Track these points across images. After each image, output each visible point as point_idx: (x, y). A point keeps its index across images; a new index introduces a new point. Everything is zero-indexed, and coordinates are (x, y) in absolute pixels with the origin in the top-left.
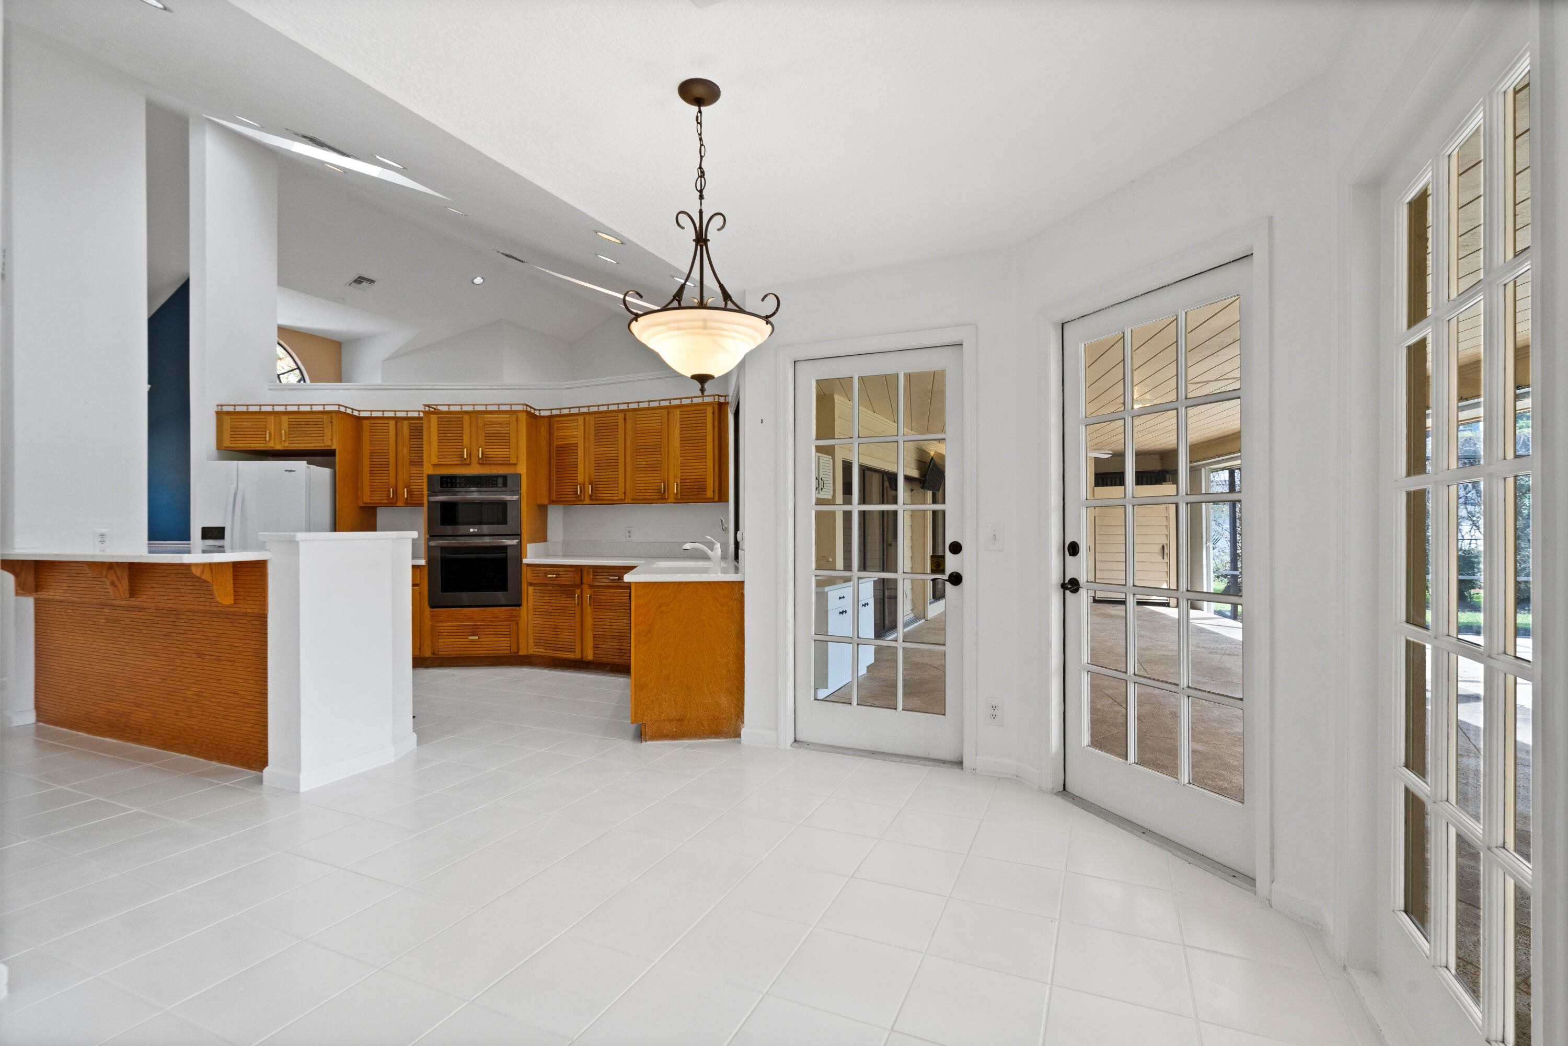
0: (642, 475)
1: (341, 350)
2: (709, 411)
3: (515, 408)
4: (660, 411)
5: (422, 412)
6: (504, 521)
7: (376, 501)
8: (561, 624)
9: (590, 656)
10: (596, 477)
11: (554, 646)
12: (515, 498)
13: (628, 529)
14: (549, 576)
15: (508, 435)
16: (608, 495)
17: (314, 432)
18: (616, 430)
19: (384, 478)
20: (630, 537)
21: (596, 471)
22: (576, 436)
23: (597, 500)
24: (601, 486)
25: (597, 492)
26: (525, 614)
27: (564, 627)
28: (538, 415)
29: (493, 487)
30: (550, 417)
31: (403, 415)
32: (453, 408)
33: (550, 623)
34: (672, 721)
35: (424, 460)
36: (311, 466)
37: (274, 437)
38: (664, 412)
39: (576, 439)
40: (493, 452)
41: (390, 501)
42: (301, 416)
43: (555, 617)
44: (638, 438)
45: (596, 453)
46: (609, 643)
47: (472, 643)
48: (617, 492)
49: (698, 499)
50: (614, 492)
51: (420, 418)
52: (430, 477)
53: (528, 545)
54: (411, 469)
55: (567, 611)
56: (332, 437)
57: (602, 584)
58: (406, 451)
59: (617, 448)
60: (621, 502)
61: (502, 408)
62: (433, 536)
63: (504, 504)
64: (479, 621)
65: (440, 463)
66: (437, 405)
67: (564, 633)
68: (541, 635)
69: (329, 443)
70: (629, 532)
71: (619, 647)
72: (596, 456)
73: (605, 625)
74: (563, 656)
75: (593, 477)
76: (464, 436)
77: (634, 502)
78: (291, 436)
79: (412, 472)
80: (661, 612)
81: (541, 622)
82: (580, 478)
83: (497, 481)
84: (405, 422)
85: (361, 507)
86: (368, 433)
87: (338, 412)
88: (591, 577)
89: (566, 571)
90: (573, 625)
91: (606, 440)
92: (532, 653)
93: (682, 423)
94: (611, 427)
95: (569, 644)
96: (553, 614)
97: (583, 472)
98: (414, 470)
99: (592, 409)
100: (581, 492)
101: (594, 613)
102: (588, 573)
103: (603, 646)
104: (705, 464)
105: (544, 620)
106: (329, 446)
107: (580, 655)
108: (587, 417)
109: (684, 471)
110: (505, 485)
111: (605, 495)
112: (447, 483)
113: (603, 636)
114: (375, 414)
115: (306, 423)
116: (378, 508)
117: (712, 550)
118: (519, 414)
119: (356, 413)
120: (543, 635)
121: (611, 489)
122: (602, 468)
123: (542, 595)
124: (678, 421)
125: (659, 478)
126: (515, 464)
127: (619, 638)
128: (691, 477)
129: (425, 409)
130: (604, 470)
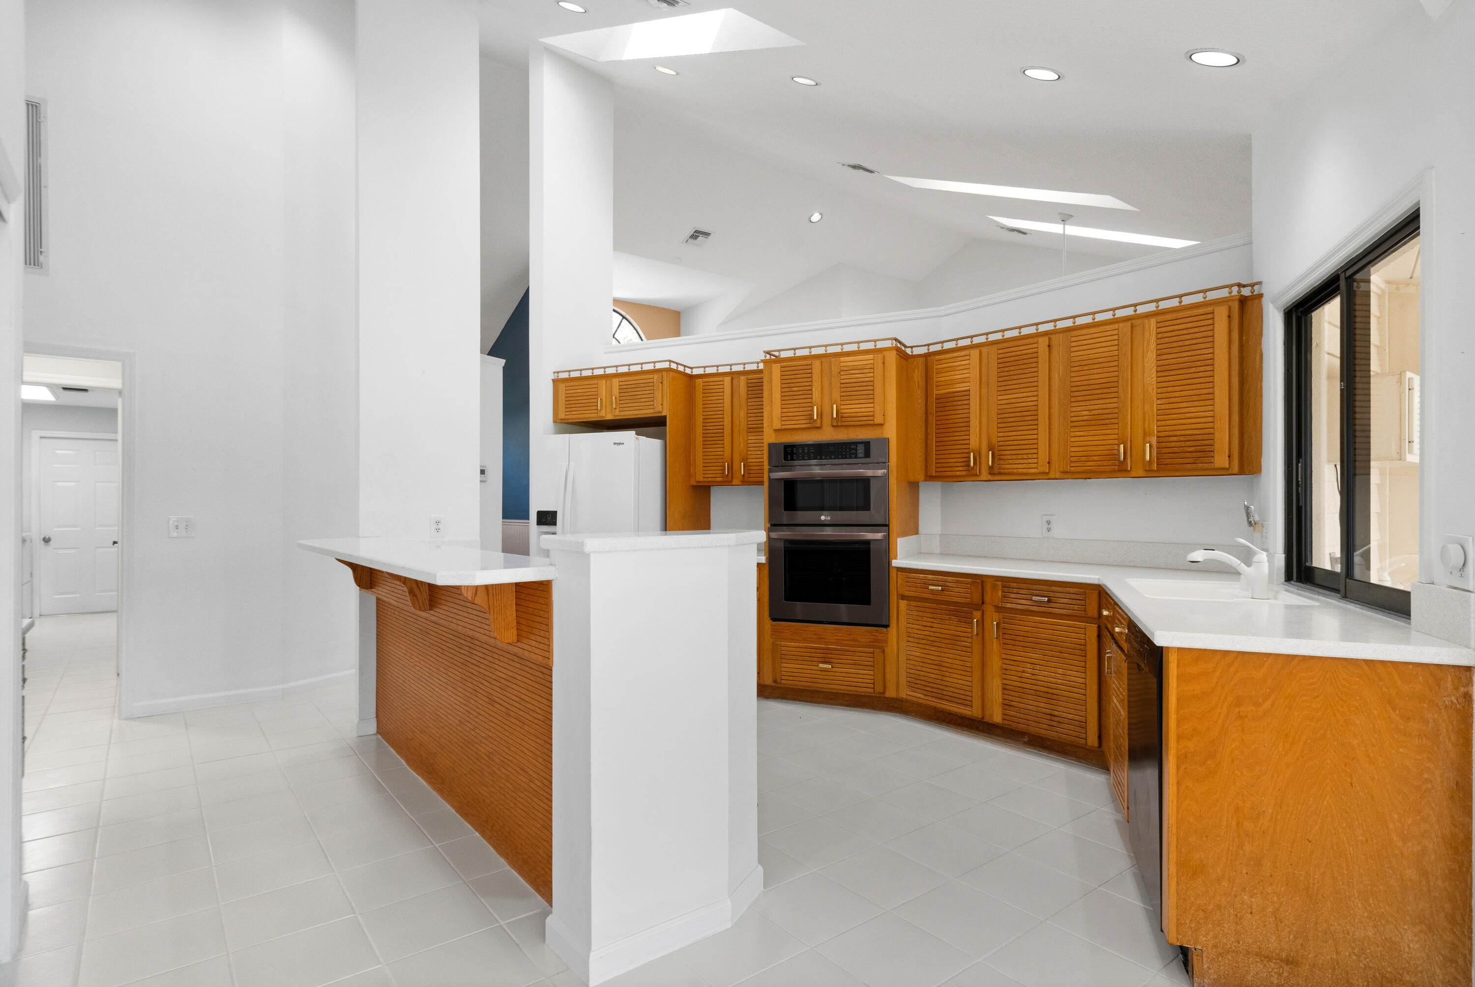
0: (1082, 433)
1: (680, 319)
2: (1221, 314)
3: (880, 345)
4: (1116, 326)
5: (762, 361)
6: (866, 507)
7: (710, 479)
8: (948, 660)
9: (997, 717)
10: (1000, 439)
11: (939, 691)
12: (880, 472)
13: (1046, 518)
14: (931, 587)
15: (871, 383)
16: (1020, 466)
17: (643, 396)
18: (1034, 365)
19: (718, 449)
20: (1049, 530)
21: (999, 430)
22: (967, 380)
23: (1000, 474)
24: (1007, 452)
25: (1002, 462)
26: (895, 640)
27: (955, 666)
28: (910, 354)
29: (851, 458)
30: (927, 356)
31: (740, 368)
32: (799, 353)
33: (932, 657)
34: (1269, 958)
35: (765, 425)
36: (640, 437)
37: (606, 406)
38: (1126, 327)
39: (967, 384)
40: (853, 409)
41: (725, 479)
42: (632, 378)
43: (939, 649)
44: (1073, 375)
45: (999, 402)
46: (1031, 702)
47: (823, 673)
48: (1035, 461)
49: (1195, 470)
50: (1030, 461)
51: (760, 372)
52: (770, 446)
53: (898, 539)
54: (749, 438)
55: (958, 643)
56: (662, 401)
57: (1019, 607)
58: (743, 414)
59: (1035, 393)
60: (1045, 475)
61: (864, 347)
62: (775, 525)
63: (865, 482)
64: (832, 643)
65: (783, 427)
66: (779, 351)
67: (954, 675)
68: (918, 672)
69: (659, 408)
70: (1049, 523)
71: (1048, 711)
72: (999, 407)
73: (1023, 672)
74: (952, 709)
75: (994, 440)
76: (814, 389)
77: (1065, 476)
78: (621, 402)
79: (749, 442)
80: (1240, 717)
81: (918, 654)
82: (974, 442)
83: (856, 450)
84: (742, 377)
85: (693, 486)
86: (701, 395)
87: (669, 370)
88: (1000, 593)
89: (957, 582)
90: (969, 664)
91: (1018, 382)
92: (904, 696)
93: (1160, 341)
94: (1025, 361)
95: (962, 692)
96: (936, 644)
97: (978, 432)
98: (752, 438)
99: (992, 338)
100: (975, 463)
101: (1004, 651)
102: (994, 587)
103: (1021, 705)
104: (1211, 408)
105: (922, 651)
106: (660, 412)
107: (980, 712)
108: (985, 350)
109: (1164, 423)
110: (867, 454)
111: (1015, 466)
112: (792, 453)
113: (1020, 689)
114: (709, 371)
115: (636, 386)
116: (712, 487)
117: (1248, 562)
118: (886, 353)
119: (688, 371)
120: (922, 673)
121: (1025, 456)
122: (1010, 424)
123: (920, 614)
124: (1153, 338)
125: (1116, 436)
126: (882, 425)
127: (1049, 696)
128: (1178, 433)
129: (766, 356)
130: (1014, 429)
